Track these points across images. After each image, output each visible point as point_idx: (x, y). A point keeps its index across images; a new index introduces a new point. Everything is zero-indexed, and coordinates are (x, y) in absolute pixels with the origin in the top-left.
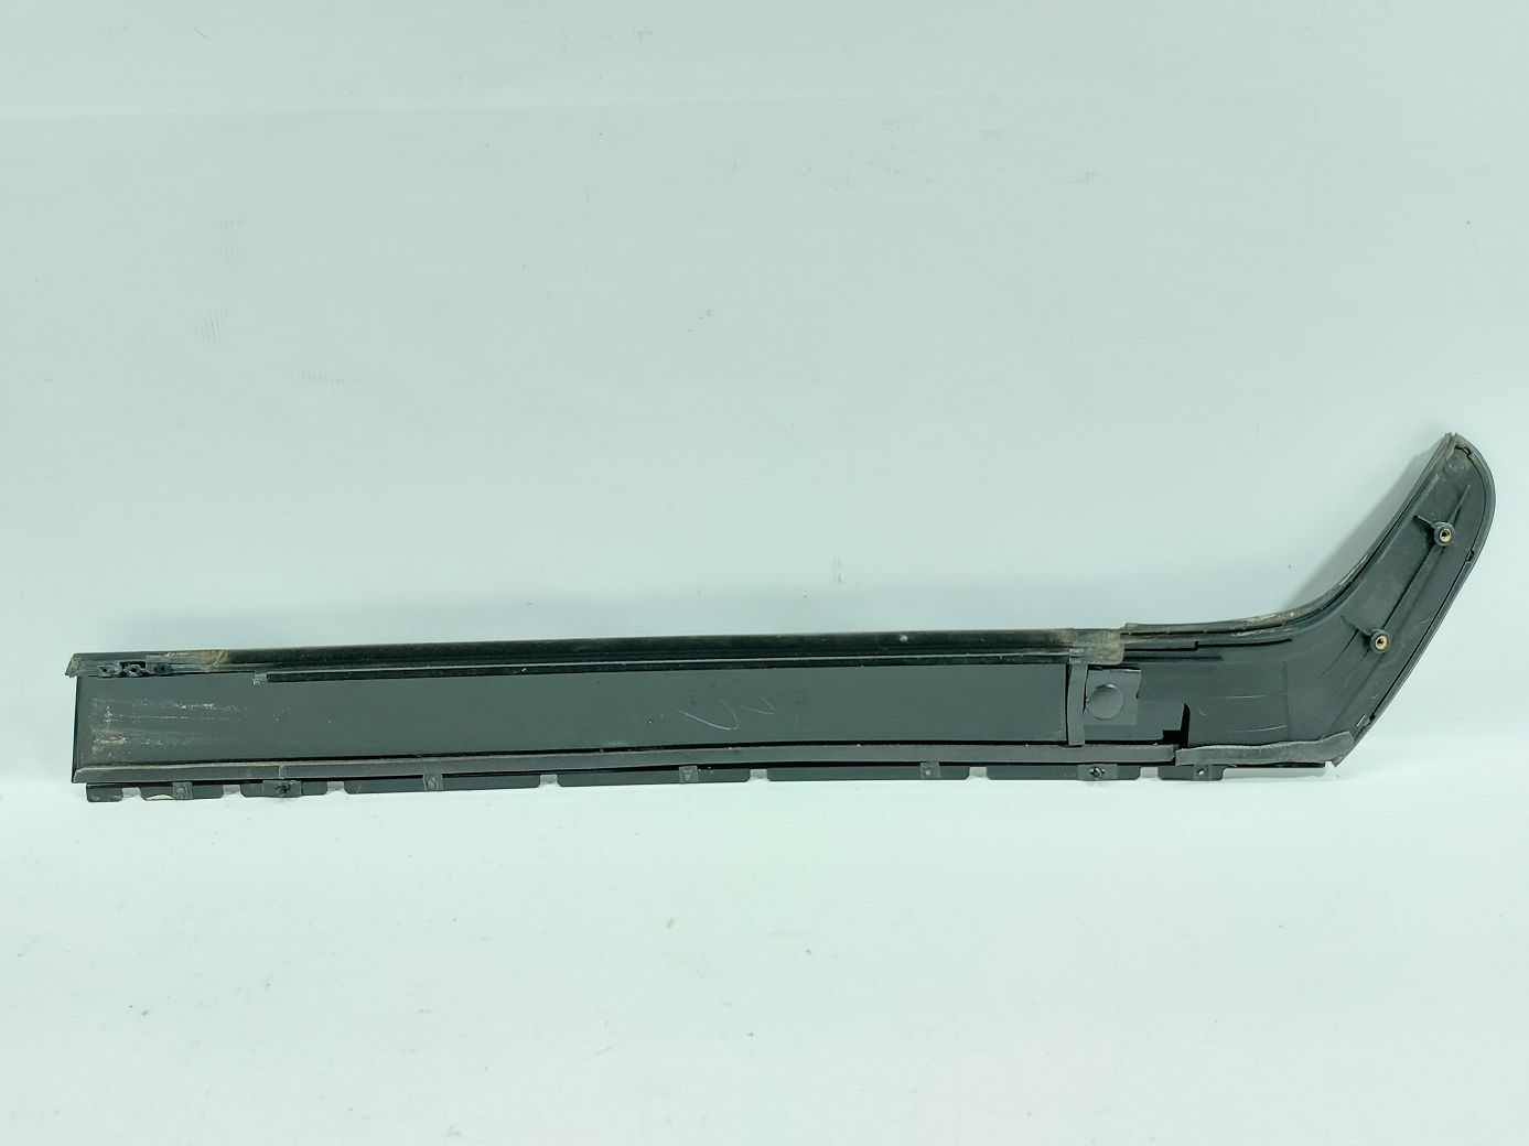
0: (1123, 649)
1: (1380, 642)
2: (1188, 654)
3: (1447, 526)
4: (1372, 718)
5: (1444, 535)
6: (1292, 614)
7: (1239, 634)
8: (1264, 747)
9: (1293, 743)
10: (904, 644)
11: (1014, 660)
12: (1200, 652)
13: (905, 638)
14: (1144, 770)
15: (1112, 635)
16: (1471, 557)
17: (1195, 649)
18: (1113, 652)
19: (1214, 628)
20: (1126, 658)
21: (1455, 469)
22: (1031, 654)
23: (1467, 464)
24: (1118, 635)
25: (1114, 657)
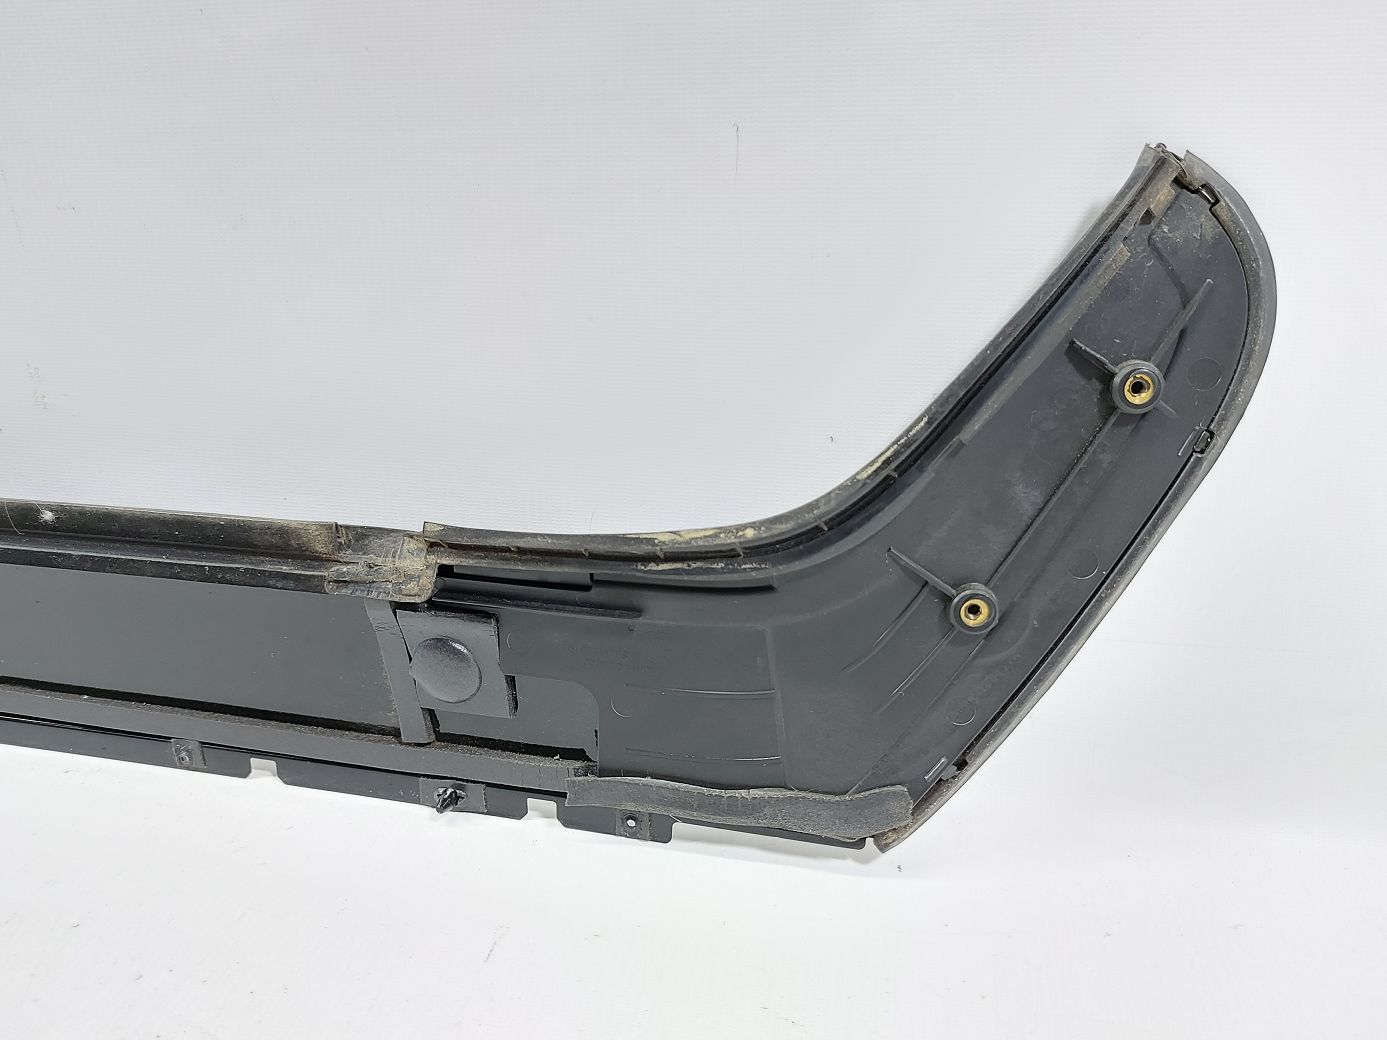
0: (432, 573)
1: (974, 610)
2: (578, 595)
3: (1146, 369)
4: (961, 765)
5: (1137, 388)
6: (750, 533)
7: (652, 566)
8: (730, 793)
9: (789, 793)
10: (45, 525)
11: (228, 576)
12: (596, 594)
13: (48, 516)
14: (532, 802)
15: (412, 545)
16: (1204, 444)
17: (586, 588)
18: (410, 578)
19: (602, 548)
20: (442, 591)
21: (1178, 237)
22: (269, 567)
23: (1209, 227)
24: (423, 546)
25: (412, 587)
